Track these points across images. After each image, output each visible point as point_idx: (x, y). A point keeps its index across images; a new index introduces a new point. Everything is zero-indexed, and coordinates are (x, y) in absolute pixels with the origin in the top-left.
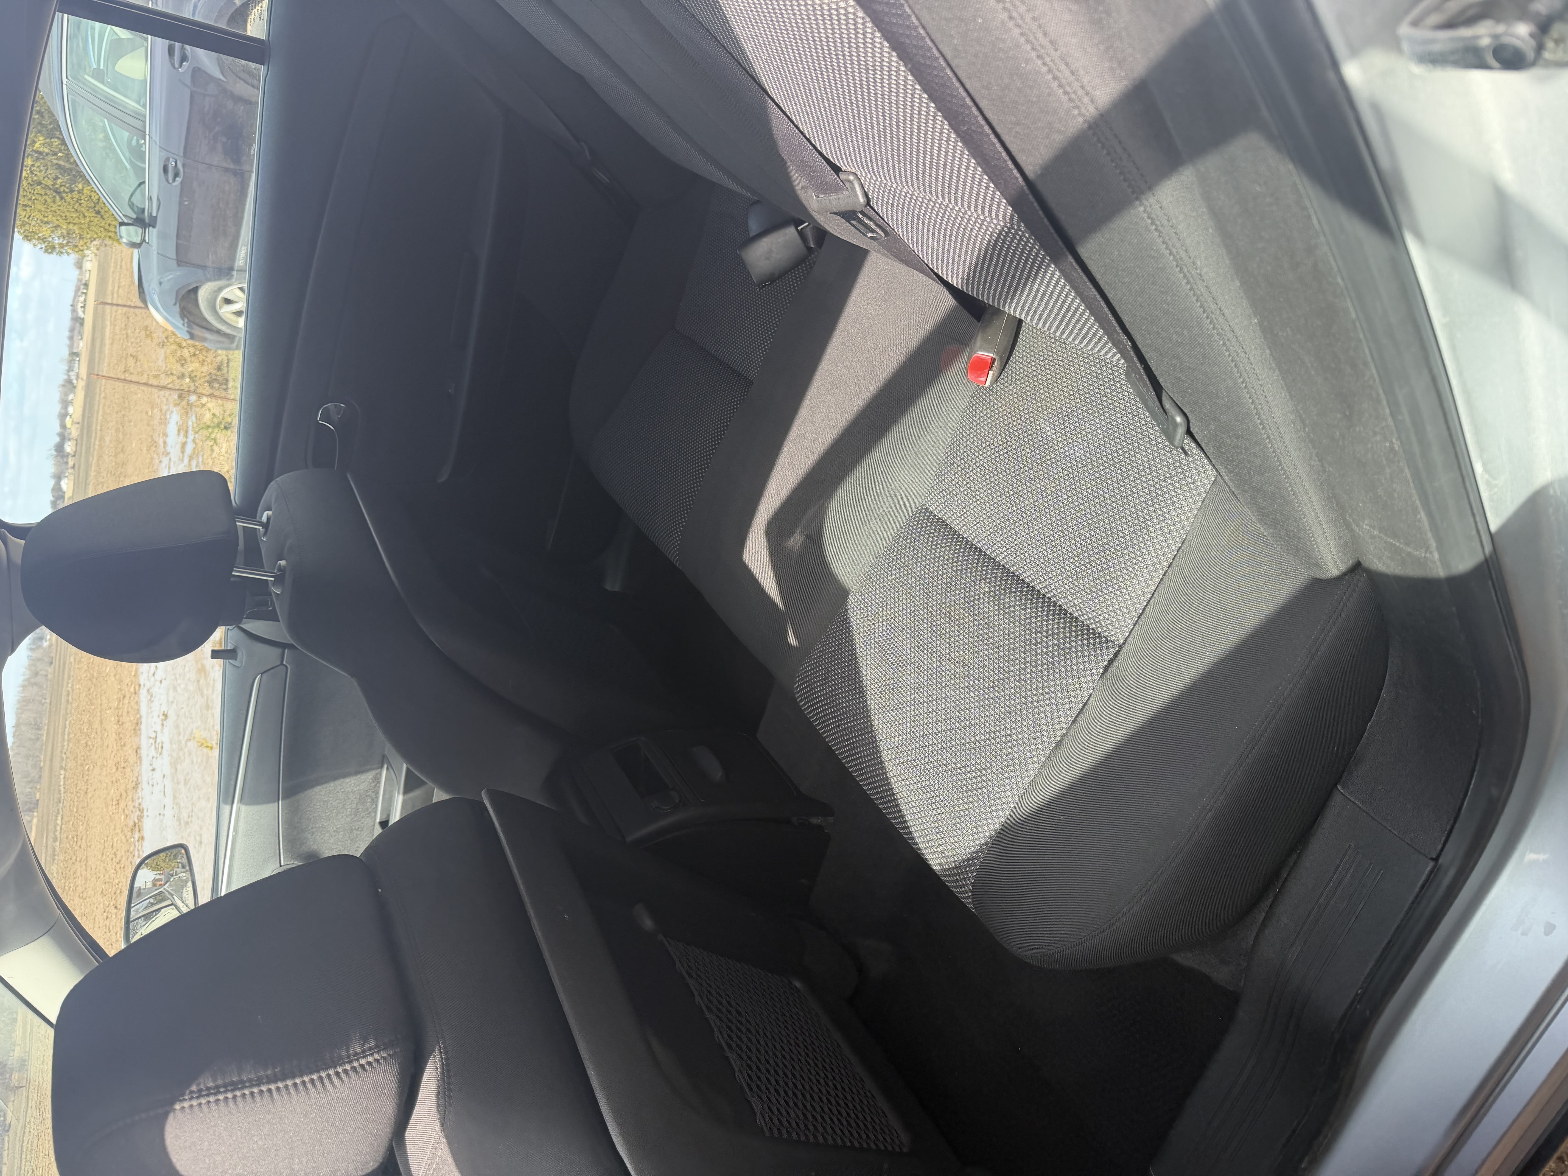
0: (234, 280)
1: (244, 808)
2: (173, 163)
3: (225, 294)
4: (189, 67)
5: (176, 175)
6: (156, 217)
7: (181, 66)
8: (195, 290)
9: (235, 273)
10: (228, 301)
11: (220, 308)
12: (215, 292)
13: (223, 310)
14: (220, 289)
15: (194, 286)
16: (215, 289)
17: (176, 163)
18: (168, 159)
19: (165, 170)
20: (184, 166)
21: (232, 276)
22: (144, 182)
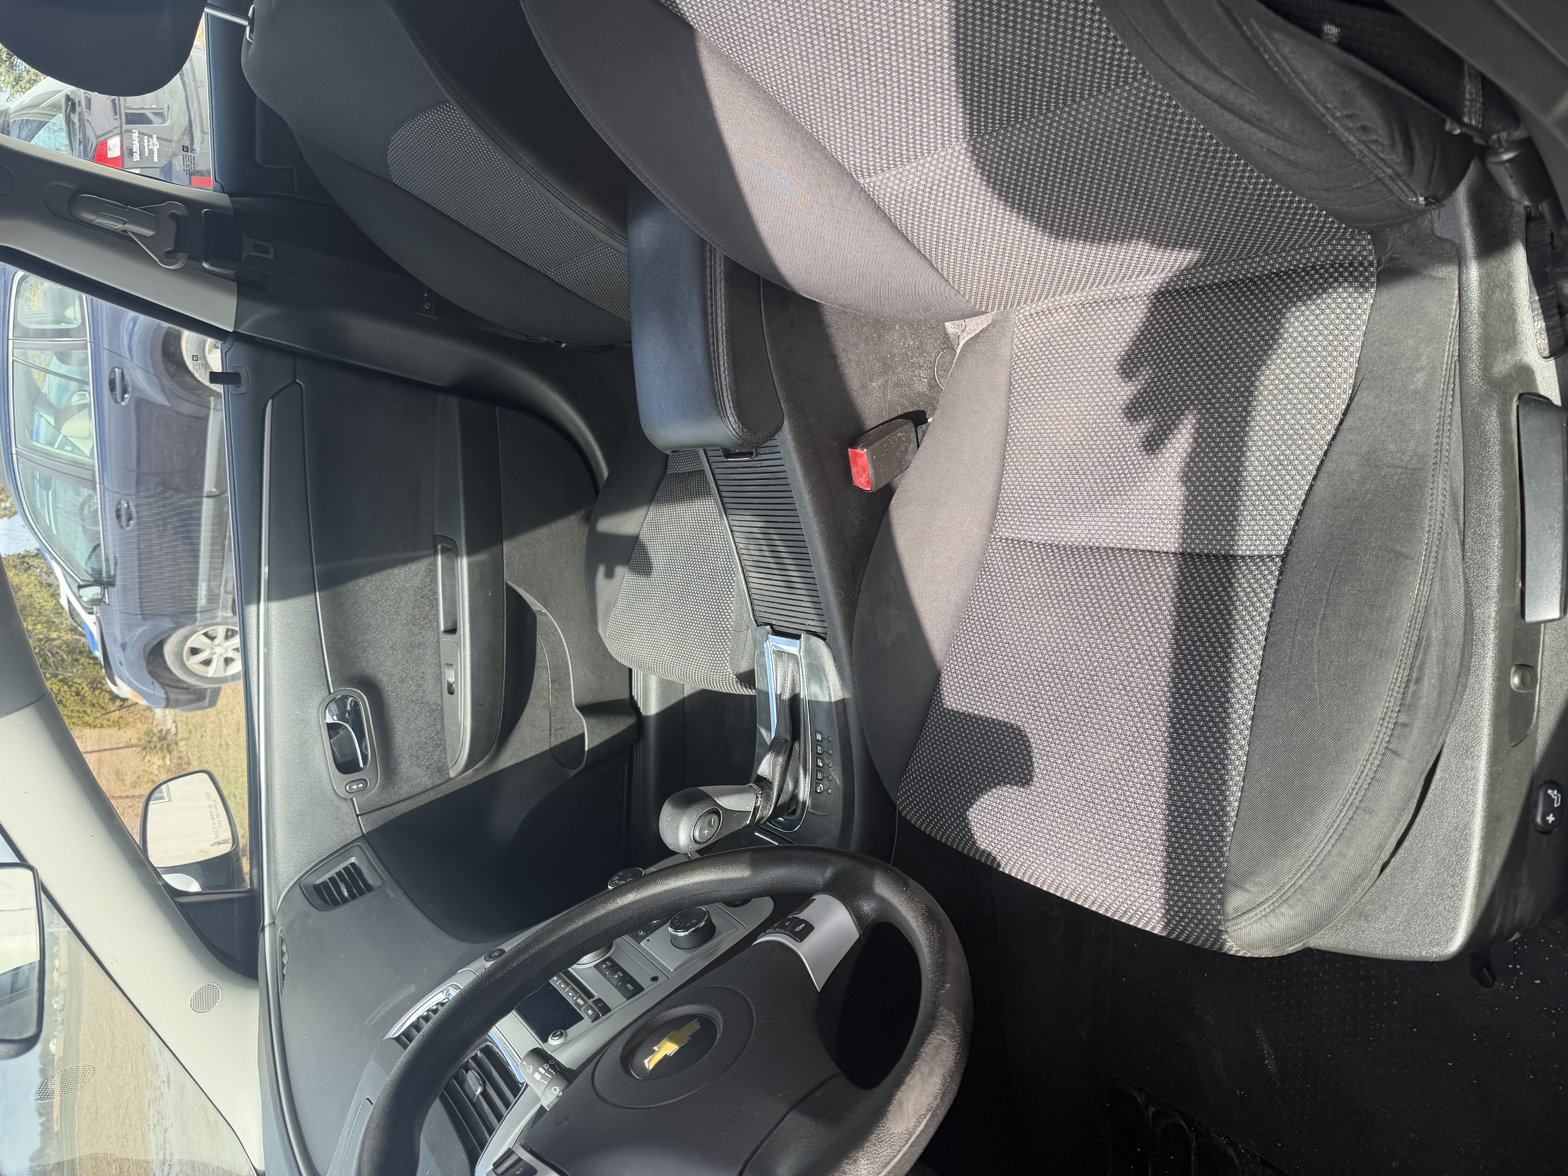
0: (198, 624)
1: (275, 606)
2: (126, 505)
3: (191, 643)
4: (131, 398)
5: (129, 519)
6: (115, 575)
7: (123, 399)
8: (161, 644)
9: (198, 615)
10: (194, 651)
11: (188, 660)
12: (181, 642)
13: (190, 662)
14: (186, 638)
15: (158, 640)
16: (181, 639)
17: (128, 504)
18: (119, 503)
19: (118, 517)
20: (137, 506)
21: (195, 620)
22: (99, 545)
